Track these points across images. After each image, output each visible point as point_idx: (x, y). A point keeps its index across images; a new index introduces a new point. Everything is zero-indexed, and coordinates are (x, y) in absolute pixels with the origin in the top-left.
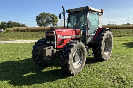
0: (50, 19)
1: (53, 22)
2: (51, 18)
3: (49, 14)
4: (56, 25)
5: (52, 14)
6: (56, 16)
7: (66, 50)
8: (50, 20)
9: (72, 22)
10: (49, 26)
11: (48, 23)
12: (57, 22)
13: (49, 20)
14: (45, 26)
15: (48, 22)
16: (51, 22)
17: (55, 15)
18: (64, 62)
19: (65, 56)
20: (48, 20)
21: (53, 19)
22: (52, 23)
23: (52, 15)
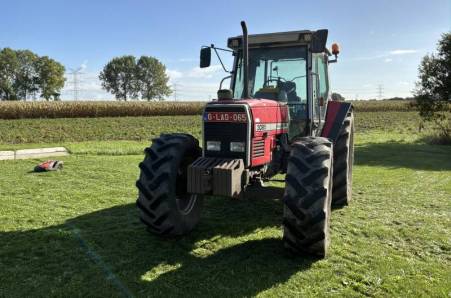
0: (33, 74)
1: (46, 85)
2: (37, 70)
3: (29, 54)
4: (56, 95)
5: (40, 55)
6: (58, 64)
7: (308, 169)
8: (35, 78)
9: (121, 90)
10: (31, 100)
11: (25, 87)
12: (61, 84)
13: (30, 77)
14: (13, 98)
15: (24, 84)
16: (37, 86)
17: (51, 61)
18: (305, 212)
19: (309, 190)
20: (26, 79)
21: (44, 75)
22: (40, 90)
23: (40, 60)
